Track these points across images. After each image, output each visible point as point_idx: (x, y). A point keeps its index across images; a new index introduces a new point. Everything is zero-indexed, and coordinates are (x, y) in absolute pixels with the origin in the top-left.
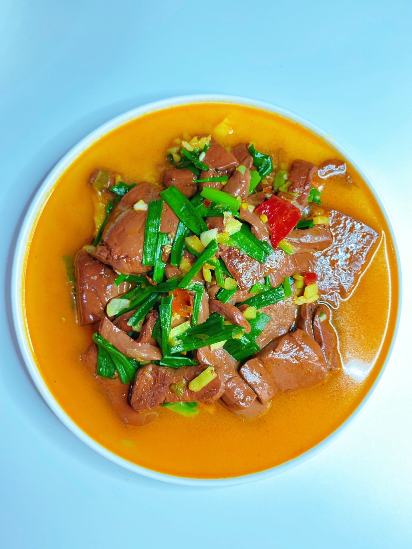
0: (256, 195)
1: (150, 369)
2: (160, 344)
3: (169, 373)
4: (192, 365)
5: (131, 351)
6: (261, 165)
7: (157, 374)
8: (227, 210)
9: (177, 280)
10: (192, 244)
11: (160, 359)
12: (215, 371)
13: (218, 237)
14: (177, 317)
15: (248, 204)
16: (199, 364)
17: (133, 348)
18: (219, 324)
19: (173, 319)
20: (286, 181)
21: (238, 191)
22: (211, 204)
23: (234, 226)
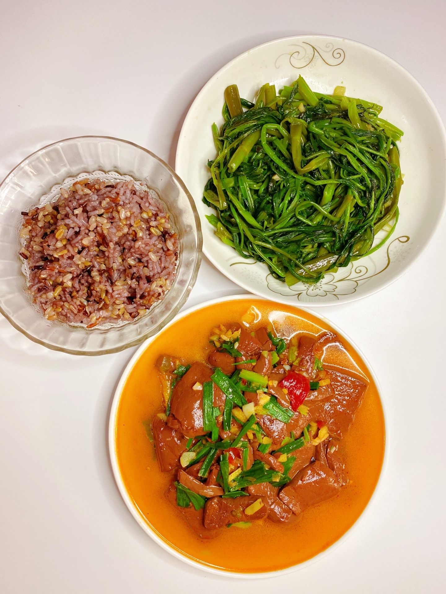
0: (276, 368)
1: (216, 501)
2: (222, 486)
3: (230, 503)
4: (245, 496)
5: (202, 492)
6: (278, 345)
7: (221, 504)
8: (258, 389)
9: (229, 441)
10: (238, 415)
11: (222, 494)
12: (262, 501)
13: (255, 409)
14: (232, 467)
15: (273, 380)
16: (250, 495)
17: (204, 490)
18: (262, 469)
19: (230, 469)
20: (297, 357)
21: (265, 370)
22: (248, 383)
23: (264, 399)
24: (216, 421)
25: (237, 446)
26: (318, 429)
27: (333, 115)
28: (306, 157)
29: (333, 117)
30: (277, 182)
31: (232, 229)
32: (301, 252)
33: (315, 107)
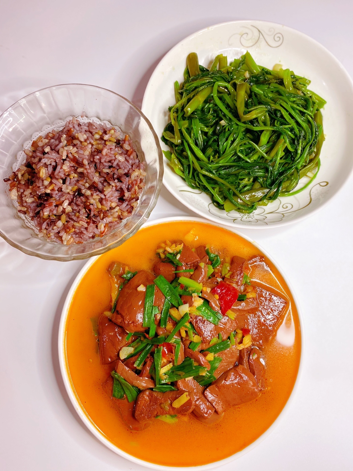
0: (211, 279)
1: (147, 393)
2: (154, 378)
3: (160, 396)
4: (174, 390)
5: (136, 383)
6: (214, 260)
7: (152, 397)
8: (194, 292)
9: (164, 337)
10: (174, 314)
11: (153, 387)
12: (189, 395)
13: (189, 309)
14: (165, 360)
15: (207, 287)
16: (178, 390)
17: (137, 381)
18: (191, 364)
19: (162, 362)
20: (229, 271)
21: (200, 279)
22: (184, 288)
23: (198, 302)
24: (155, 318)
25: (171, 342)
26: (243, 337)
27: (272, 81)
28: (248, 108)
29: (272, 82)
30: (223, 126)
31: (183, 160)
32: (239, 183)
33: (258, 75)
